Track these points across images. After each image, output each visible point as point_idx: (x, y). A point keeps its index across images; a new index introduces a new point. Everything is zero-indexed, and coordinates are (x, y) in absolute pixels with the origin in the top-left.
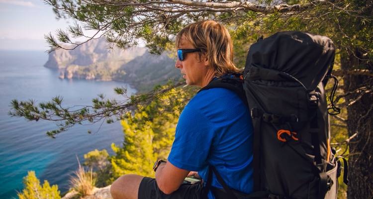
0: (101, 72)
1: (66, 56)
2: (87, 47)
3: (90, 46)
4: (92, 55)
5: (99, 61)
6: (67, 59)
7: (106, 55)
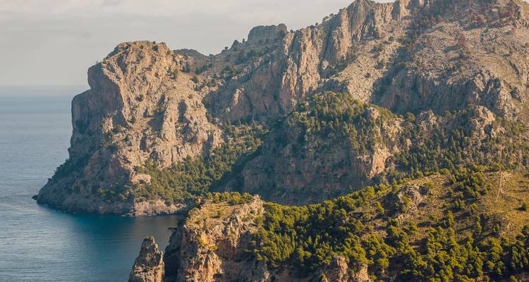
0: (422, 246)
1: (187, 133)
2: (333, 61)
3: (351, 58)
4: (362, 119)
5: (408, 164)
6: (193, 152)
7: (465, 124)
